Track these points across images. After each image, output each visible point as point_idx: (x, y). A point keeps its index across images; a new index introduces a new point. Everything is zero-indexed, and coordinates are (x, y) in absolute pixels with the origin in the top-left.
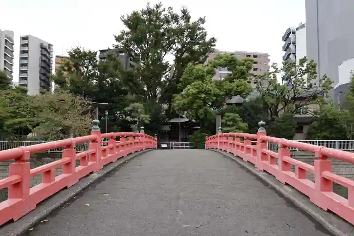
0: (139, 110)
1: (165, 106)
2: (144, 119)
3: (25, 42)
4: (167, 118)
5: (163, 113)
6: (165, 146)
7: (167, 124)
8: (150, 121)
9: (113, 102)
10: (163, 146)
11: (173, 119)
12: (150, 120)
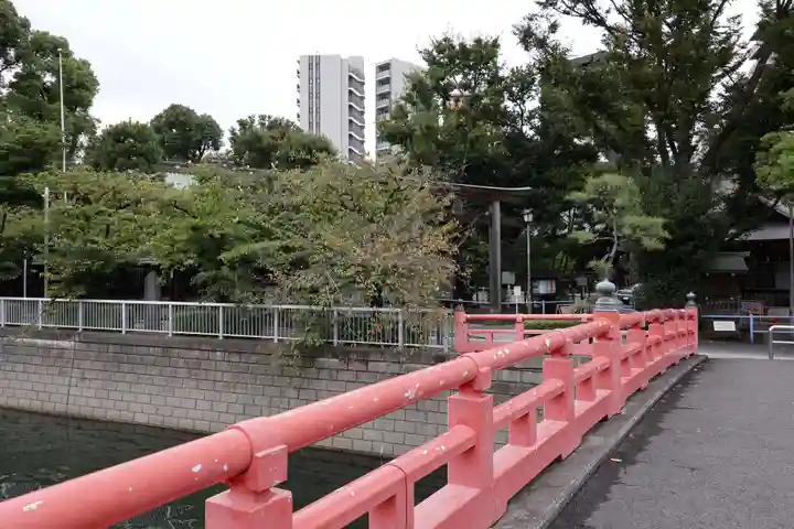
0: (618, 202)
1: (728, 186)
2: (639, 234)
3: (385, 74)
4: (732, 226)
5: (718, 209)
6: (730, 326)
7: (732, 247)
8: (665, 240)
9: (548, 184)
10: (719, 326)
11: (755, 228)
12: (666, 234)
